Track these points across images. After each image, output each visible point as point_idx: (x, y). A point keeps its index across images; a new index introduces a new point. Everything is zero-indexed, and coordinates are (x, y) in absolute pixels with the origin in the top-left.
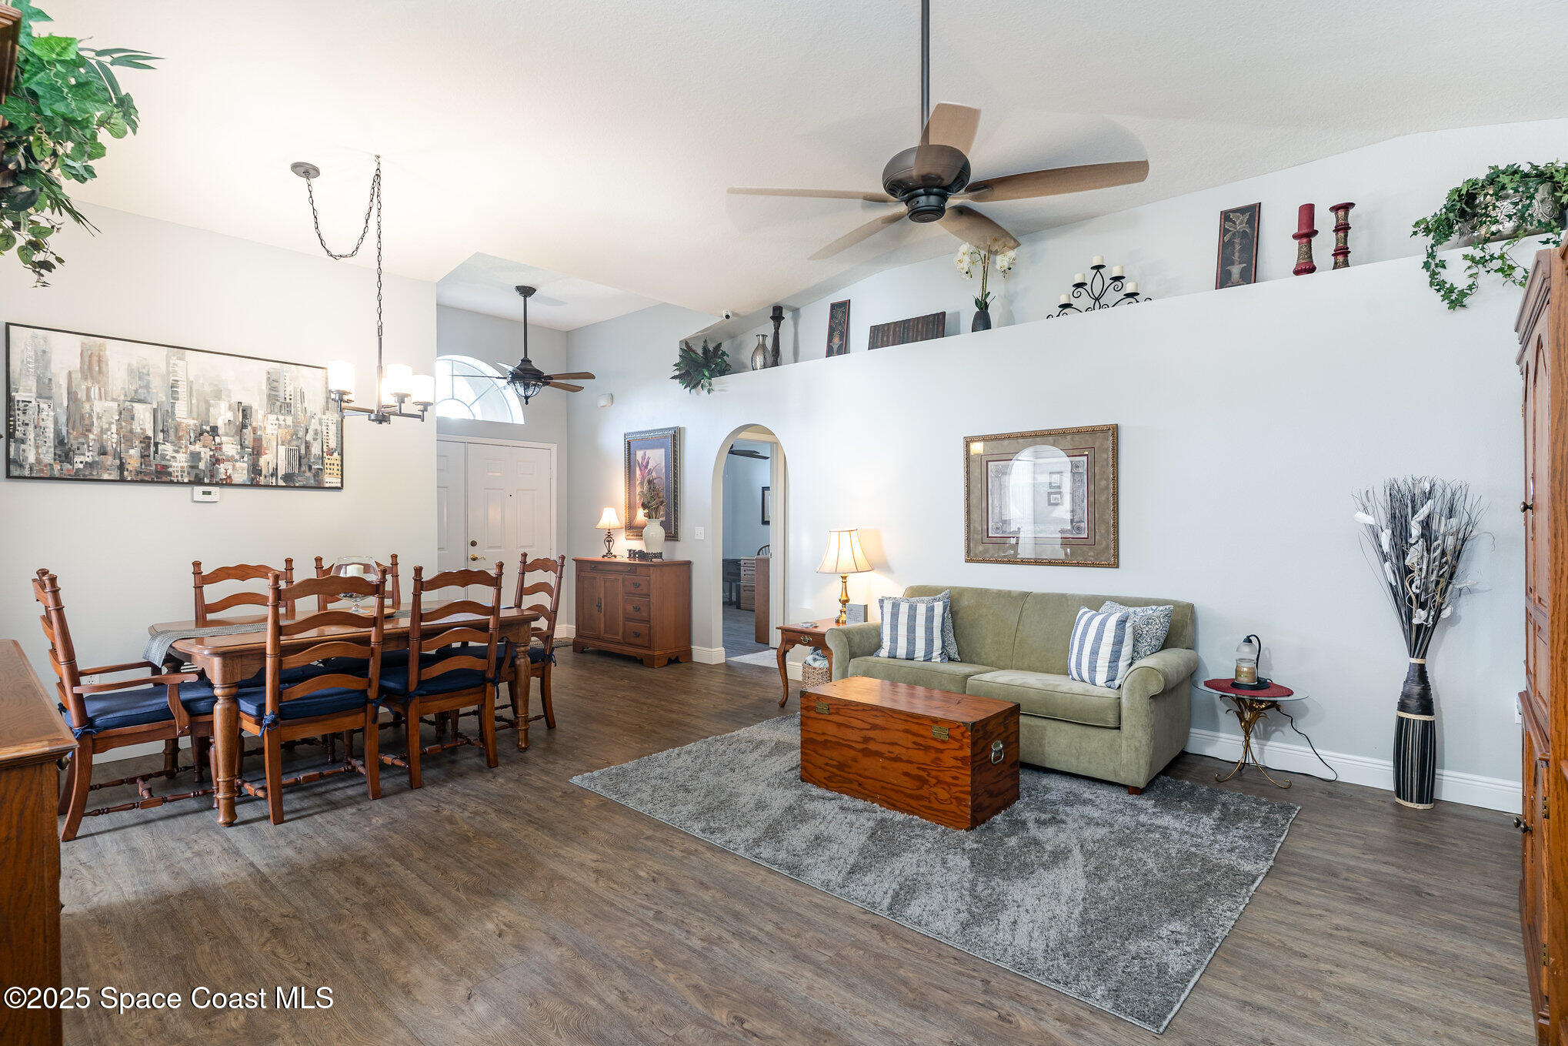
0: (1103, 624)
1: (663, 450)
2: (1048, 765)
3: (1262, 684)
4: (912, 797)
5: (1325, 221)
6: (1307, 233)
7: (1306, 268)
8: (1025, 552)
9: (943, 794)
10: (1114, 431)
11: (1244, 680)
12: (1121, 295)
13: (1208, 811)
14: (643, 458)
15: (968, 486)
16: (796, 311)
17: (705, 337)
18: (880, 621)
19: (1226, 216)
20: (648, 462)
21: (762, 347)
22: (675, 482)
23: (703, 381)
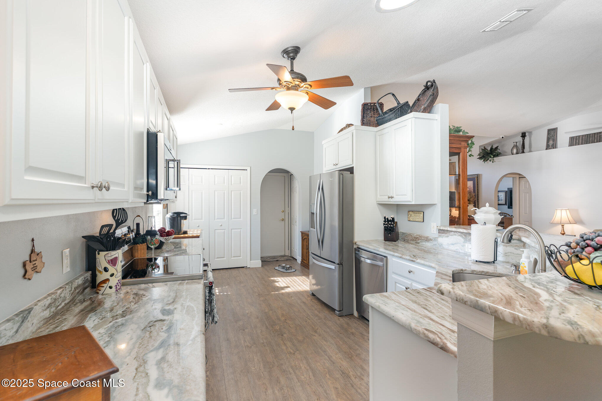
1: (472, 182)
16: (530, 133)
17: (491, 144)
21: (516, 146)
22: (478, 192)
23: (490, 159)
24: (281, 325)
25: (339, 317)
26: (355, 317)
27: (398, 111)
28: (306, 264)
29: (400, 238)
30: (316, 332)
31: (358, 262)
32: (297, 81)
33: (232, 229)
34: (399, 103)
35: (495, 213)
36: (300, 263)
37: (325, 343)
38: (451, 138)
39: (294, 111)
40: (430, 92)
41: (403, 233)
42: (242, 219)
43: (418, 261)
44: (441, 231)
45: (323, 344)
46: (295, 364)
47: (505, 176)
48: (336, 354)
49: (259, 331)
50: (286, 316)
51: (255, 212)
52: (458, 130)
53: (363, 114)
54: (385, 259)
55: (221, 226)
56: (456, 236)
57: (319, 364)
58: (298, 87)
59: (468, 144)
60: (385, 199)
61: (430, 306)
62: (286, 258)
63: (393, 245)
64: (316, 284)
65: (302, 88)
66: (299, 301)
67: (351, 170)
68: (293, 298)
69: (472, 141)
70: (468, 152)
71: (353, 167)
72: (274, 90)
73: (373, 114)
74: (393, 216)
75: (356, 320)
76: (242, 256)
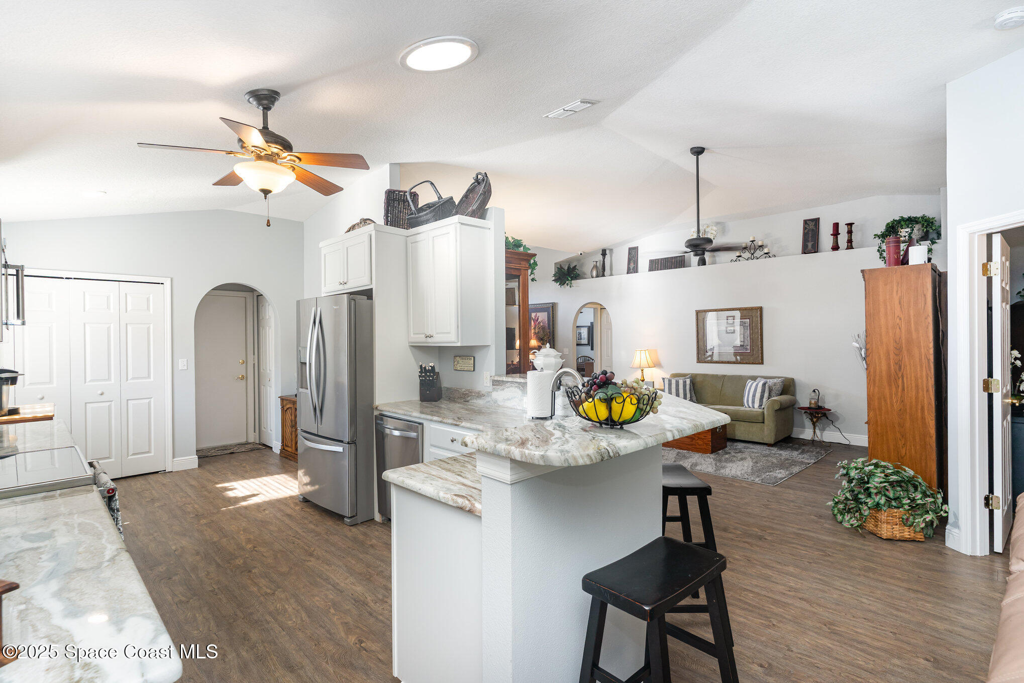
0: (757, 385)
1: (546, 313)
2: (737, 438)
3: (820, 408)
4: (689, 445)
5: (843, 230)
6: (836, 233)
7: (836, 248)
8: (715, 358)
9: (700, 442)
10: (761, 309)
11: (813, 406)
12: (762, 253)
13: (797, 450)
14: (535, 316)
15: (698, 331)
16: (611, 250)
17: (569, 261)
18: (663, 388)
19: (806, 222)
20: (538, 319)
21: (596, 267)
22: (553, 328)
23: (567, 282)
24: (247, 556)
25: (351, 528)
26: (376, 523)
27: (439, 210)
28: (292, 454)
29: (443, 396)
30: (311, 555)
31: (381, 436)
32: (275, 147)
33: (128, 400)
34: (440, 197)
35: (555, 357)
36: (278, 452)
37: (327, 567)
38: (509, 255)
39: (269, 195)
40: (481, 188)
41: (448, 389)
42: (152, 379)
43: (463, 424)
44: (496, 383)
45: (323, 569)
46: (276, 607)
47: (584, 306)
48: (346, 579)
49: (202, 574)
50: (255, 542)
51: (181, 364)
52: (518, 244)
53: (388, 207)
54: (420, 426)
55: (102, 394)
56: (513, 388)
57: (317, 598)
58: (276, 156)
59: (530, 264)
60: (420, 339)
61: (465, 472)
62: (250, 446)
63: (432, 406)
64: (311, 483)
65: (285, 160)
66: (279, 515)
67: (368, 294)
68: (267, 512)
69: (534, 261)
70: (530, 276)
71: (372, 289)
72: (233, 155)
73: (403, 208)
74: (431, 364)
75: (378, 526)
76: (153, 451)
